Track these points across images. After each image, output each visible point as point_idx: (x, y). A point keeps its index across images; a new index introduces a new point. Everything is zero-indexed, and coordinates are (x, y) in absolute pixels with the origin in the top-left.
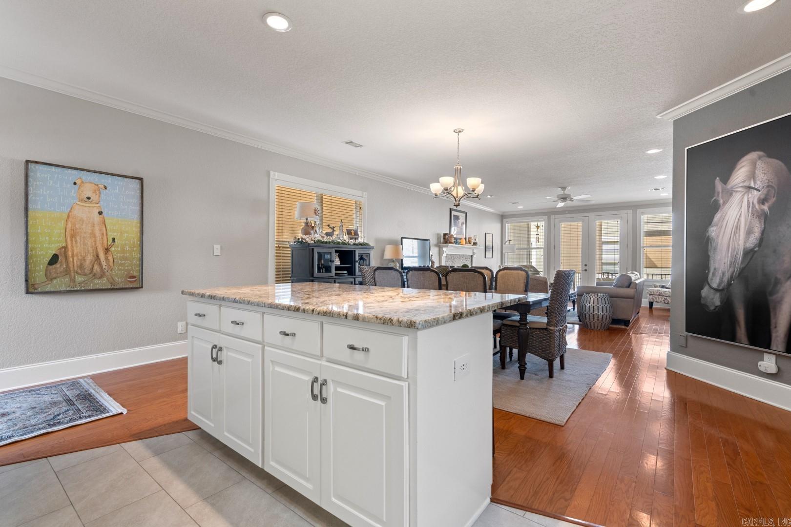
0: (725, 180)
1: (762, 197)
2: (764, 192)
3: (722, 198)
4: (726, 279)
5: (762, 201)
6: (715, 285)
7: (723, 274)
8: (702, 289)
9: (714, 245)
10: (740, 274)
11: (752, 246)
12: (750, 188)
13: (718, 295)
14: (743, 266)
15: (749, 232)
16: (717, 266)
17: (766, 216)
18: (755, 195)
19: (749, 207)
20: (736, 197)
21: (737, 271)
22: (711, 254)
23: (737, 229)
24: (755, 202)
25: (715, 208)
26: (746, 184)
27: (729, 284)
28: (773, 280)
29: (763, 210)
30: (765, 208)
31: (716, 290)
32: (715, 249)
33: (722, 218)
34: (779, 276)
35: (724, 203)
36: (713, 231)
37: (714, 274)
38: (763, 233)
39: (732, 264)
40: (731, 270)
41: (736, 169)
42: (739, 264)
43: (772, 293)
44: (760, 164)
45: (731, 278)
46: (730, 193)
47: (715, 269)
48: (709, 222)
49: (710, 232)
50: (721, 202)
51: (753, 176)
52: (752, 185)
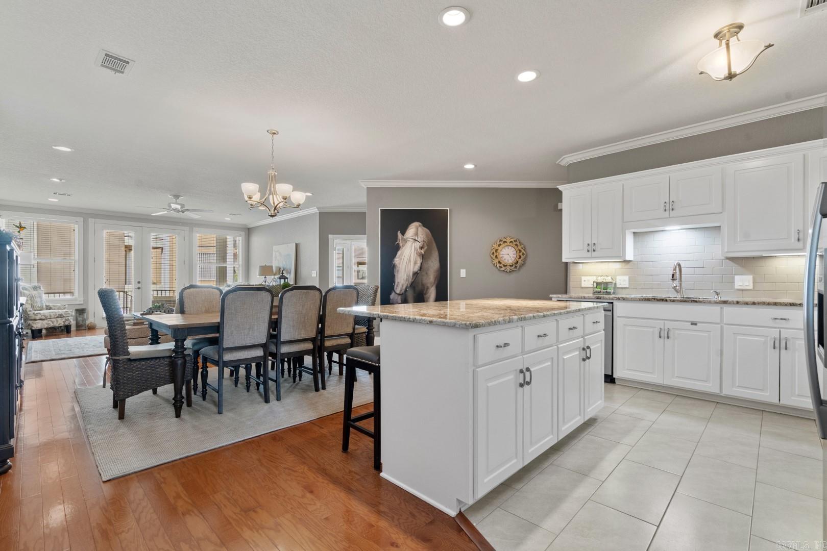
0: (403, 233)
1: (421, 246)
2: (422, 243)
3: (402, 243)
4: (404, 288)
5: (421, 248)
6: (398, 292)
7: (403, 285)
8: (391, 294)
9: (397, 269)
10: (411, 284)
11: (417, 270)
12: (415, 240)
13: (400, 297)
14: (413, 280)
15: (415, 263)
16: (399, 281)
17: (423, 255)
18: (418, 245)
19: (415, 250)
20: (409, 244)
21: (410, 283)
22: (396, 274)
23: (409, 261)
24: (418, 248)
25: (397, 248)
26: (414, 238)
27: (406, 291)
28: (426, 288)
29: (421, 253)
30: (422, 251)
31: (399, 294)
32: (398, 271)
33: (402, 254)
34: (429, 285)
35: (403, 246)
36: (397, 261)
37: (397, 286)
38: (421, 264)
39: (407, 279)
40: (407, 283)
41: (408, 229)
42: (411, 280)
43: (426, 294)
44: (420, 229)
45: (407, 287)
46: (406, 241)
47: (398, 283)
48: (394, 255)
49: (395, 262)
50: (401, 245)
51: (417, 234)
52: (416, 239)
